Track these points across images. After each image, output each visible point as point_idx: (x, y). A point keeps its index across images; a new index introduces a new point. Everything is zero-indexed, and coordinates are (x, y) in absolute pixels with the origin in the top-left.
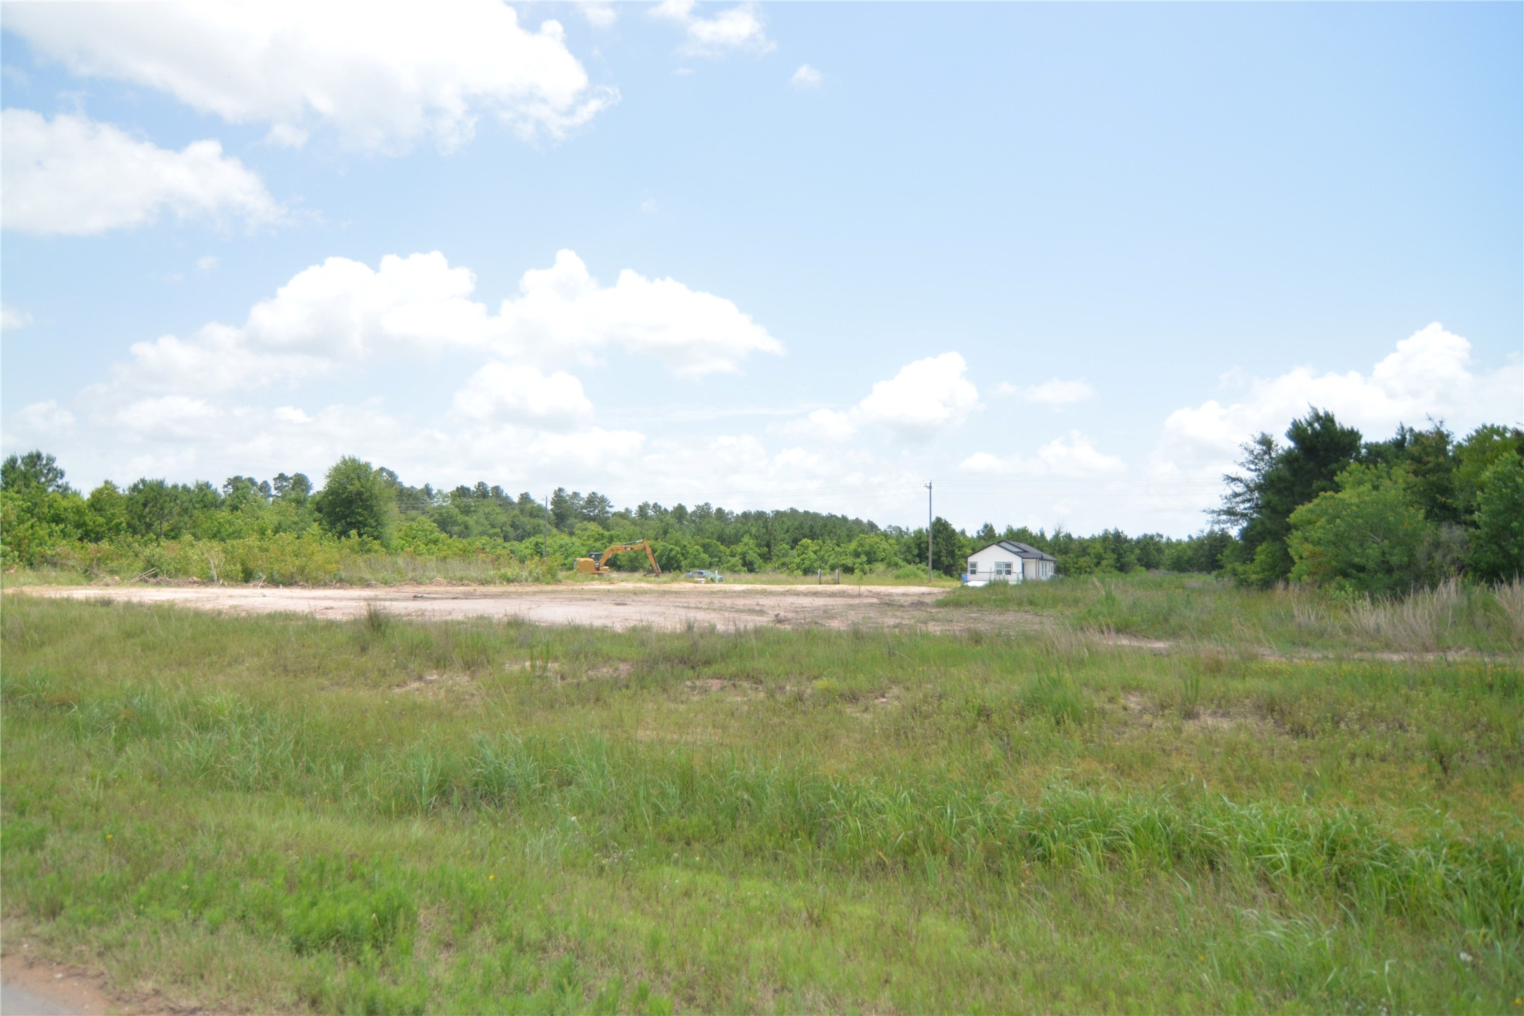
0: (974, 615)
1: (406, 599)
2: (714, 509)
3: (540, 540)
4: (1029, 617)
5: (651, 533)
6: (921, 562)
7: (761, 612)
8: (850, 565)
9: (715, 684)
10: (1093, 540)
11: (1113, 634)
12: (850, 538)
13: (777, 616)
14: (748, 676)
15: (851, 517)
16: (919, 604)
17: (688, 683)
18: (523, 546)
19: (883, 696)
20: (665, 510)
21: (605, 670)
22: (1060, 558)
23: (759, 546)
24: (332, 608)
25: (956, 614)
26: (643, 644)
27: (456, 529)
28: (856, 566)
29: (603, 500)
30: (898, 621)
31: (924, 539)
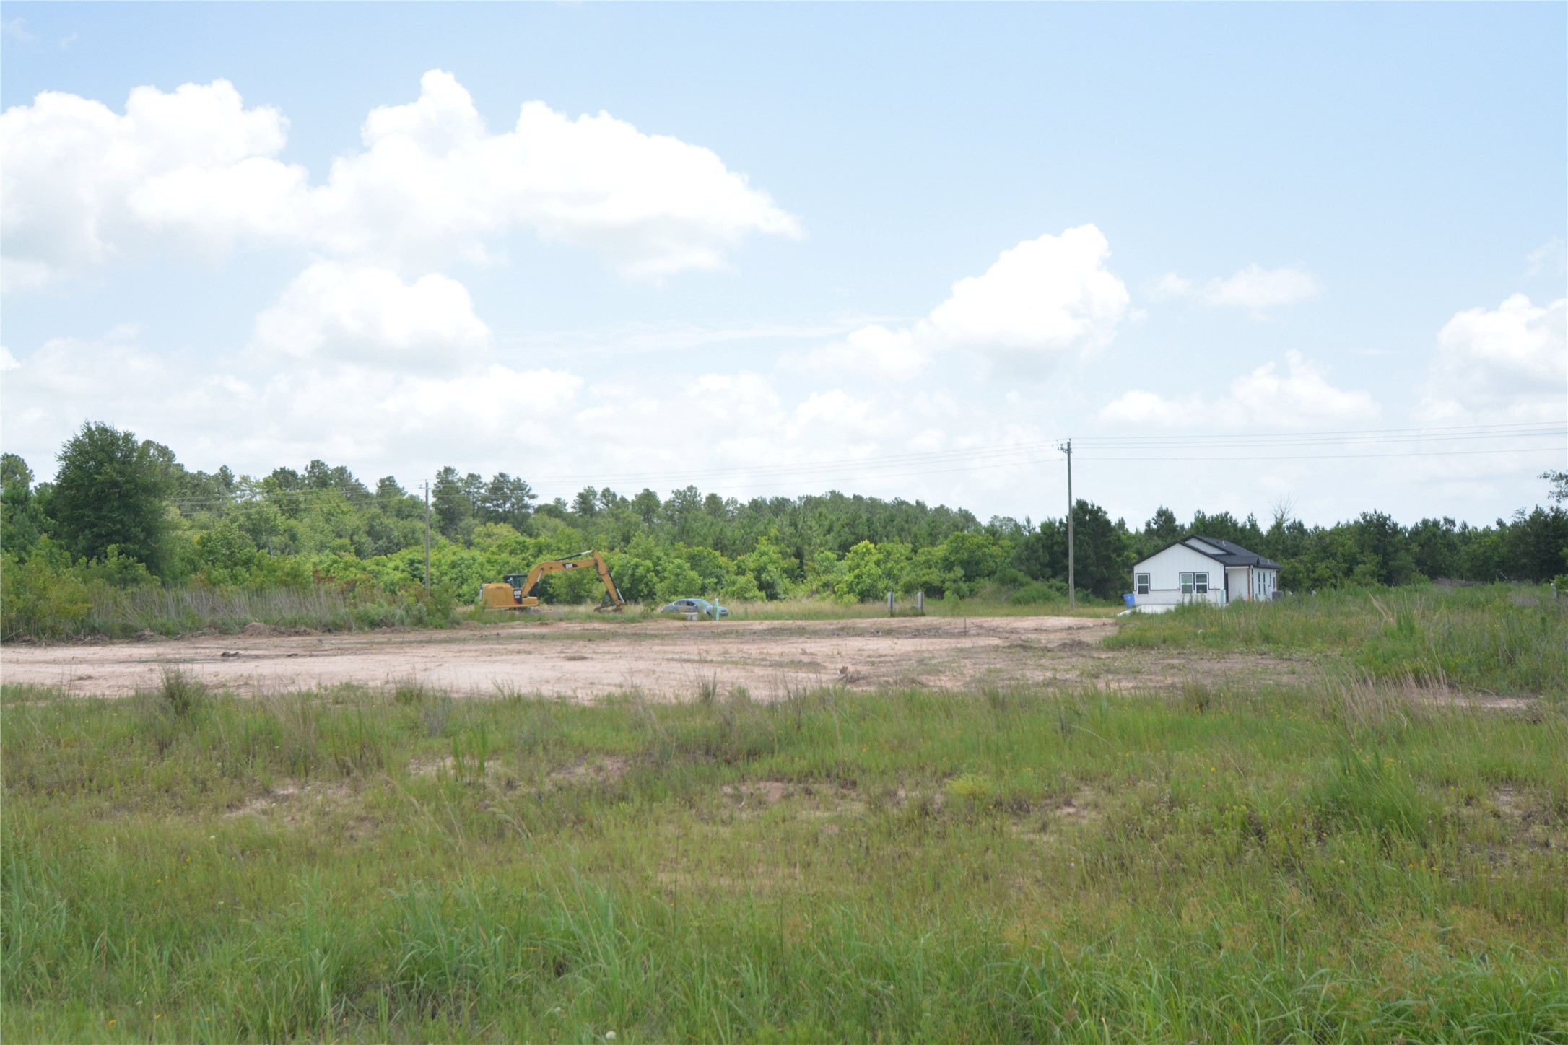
0: (1175, 662)
1: (212, 659)
2: (703, 495)
3: (418, 556)
4: (1270, 663)
5: (603, 538)
6: (1054, 576)
7: (814, 666)
8: (937, 583)
9: (774, 790)
10: (1339, 531)
11: (1445, 689)
12: (933, 538)
13: (843, 670)
14: (828, 776)
15: (931, 504)
16: (1075, 647)
17: (728, 790)
18: (391, 565)
19: (1069, 804)
20: (623, 500)
21: (581, 770)
22: (1285, 564)
23: (784, 555)
24: (90, 678)
25: (1146, 660)
26: (639, 725)
27: (276, 540)
28: (947, 584)
29: (519, 486)
30: (1049, 675)
31: (1058, 538)
